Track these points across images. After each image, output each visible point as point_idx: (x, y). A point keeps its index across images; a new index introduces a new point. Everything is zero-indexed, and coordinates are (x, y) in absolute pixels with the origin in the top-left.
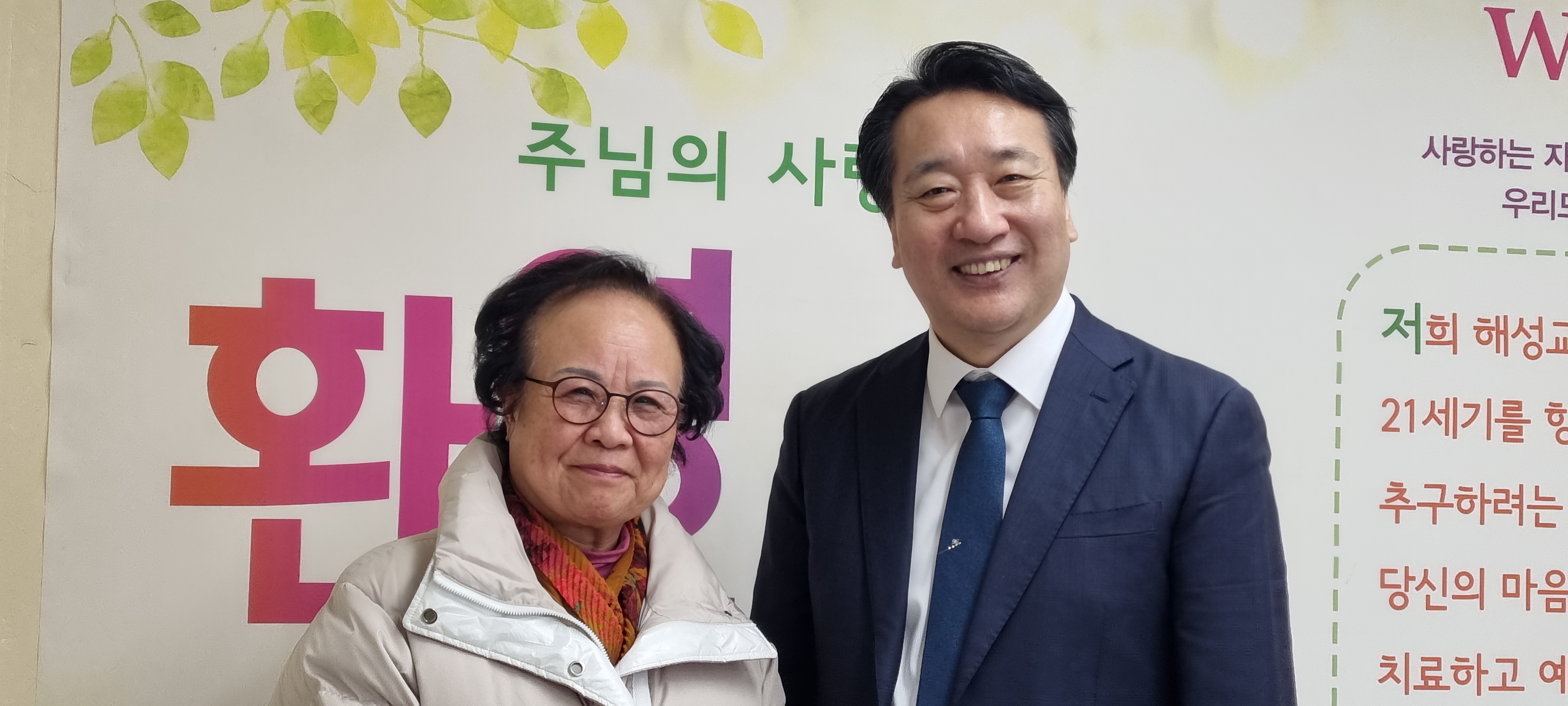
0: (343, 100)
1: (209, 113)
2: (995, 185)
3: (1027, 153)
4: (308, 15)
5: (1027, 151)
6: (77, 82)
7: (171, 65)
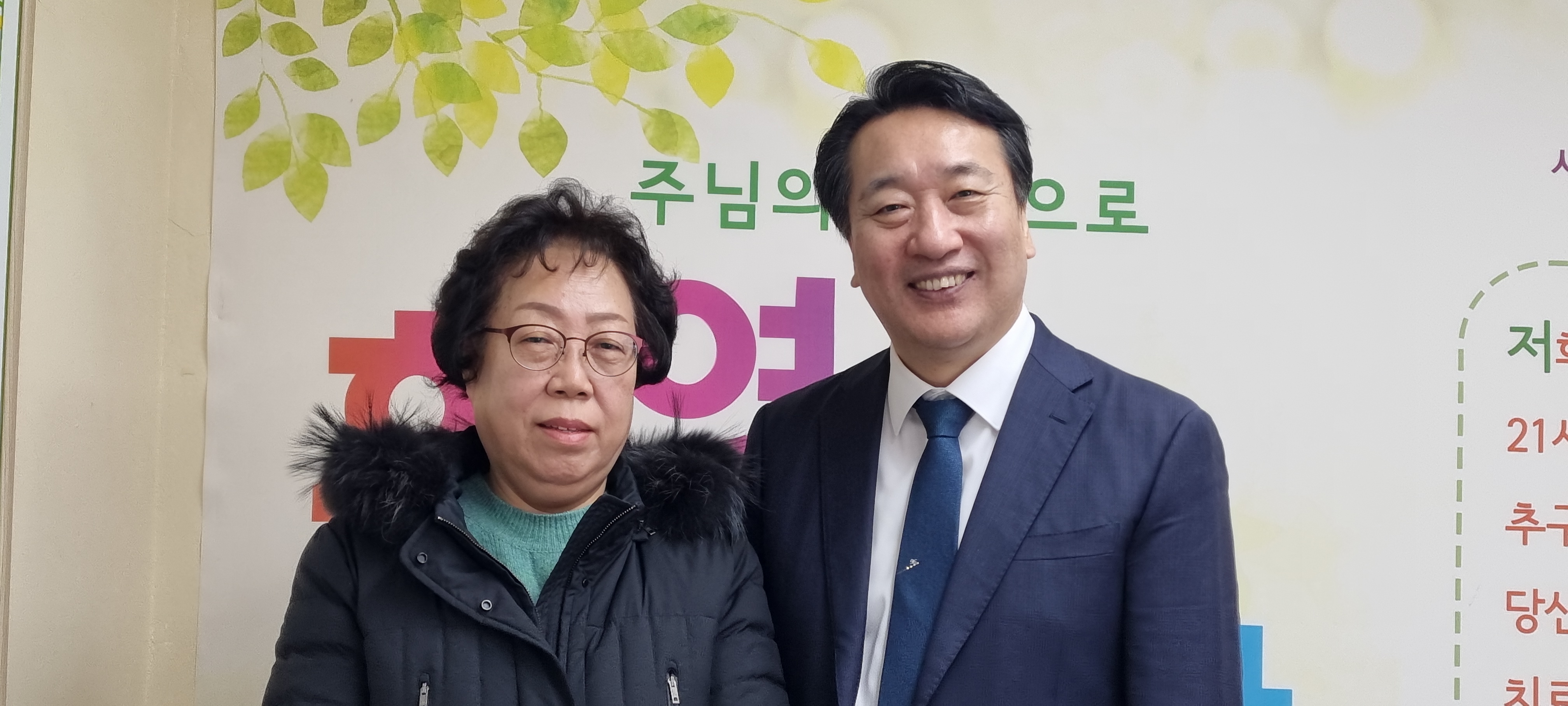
0: (467, 143)
1: (346, 160)
2: (949, 201)
3: (980, 168)
4: (436, 66)
5: (980, 167)
6: (230, 135)
7: (312, 116)
